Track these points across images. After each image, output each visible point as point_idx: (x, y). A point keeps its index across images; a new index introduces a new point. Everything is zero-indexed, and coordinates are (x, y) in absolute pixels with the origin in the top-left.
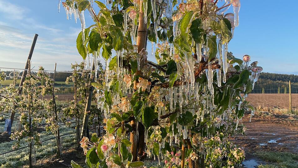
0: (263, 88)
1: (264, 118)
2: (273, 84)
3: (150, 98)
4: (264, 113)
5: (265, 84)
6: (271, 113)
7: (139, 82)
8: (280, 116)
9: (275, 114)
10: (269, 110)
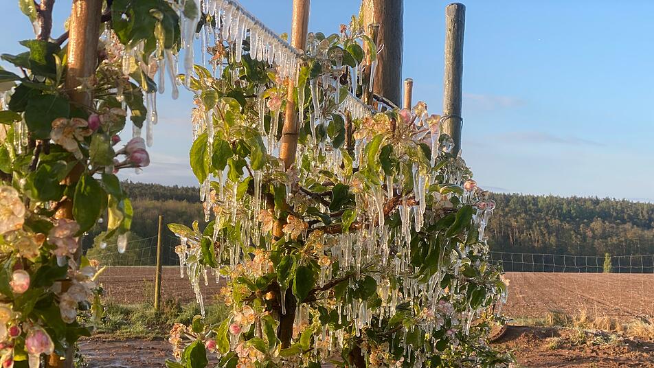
0: (607, 254)
1: (593, 351)
2: (641, 238)
3: (306, 251)
4: (596, 335)
5: (614, 240)
6: (619, 336)
7: (287, 223)
8: (647, 344)
9: (632, 338)
10: (613, 327)
